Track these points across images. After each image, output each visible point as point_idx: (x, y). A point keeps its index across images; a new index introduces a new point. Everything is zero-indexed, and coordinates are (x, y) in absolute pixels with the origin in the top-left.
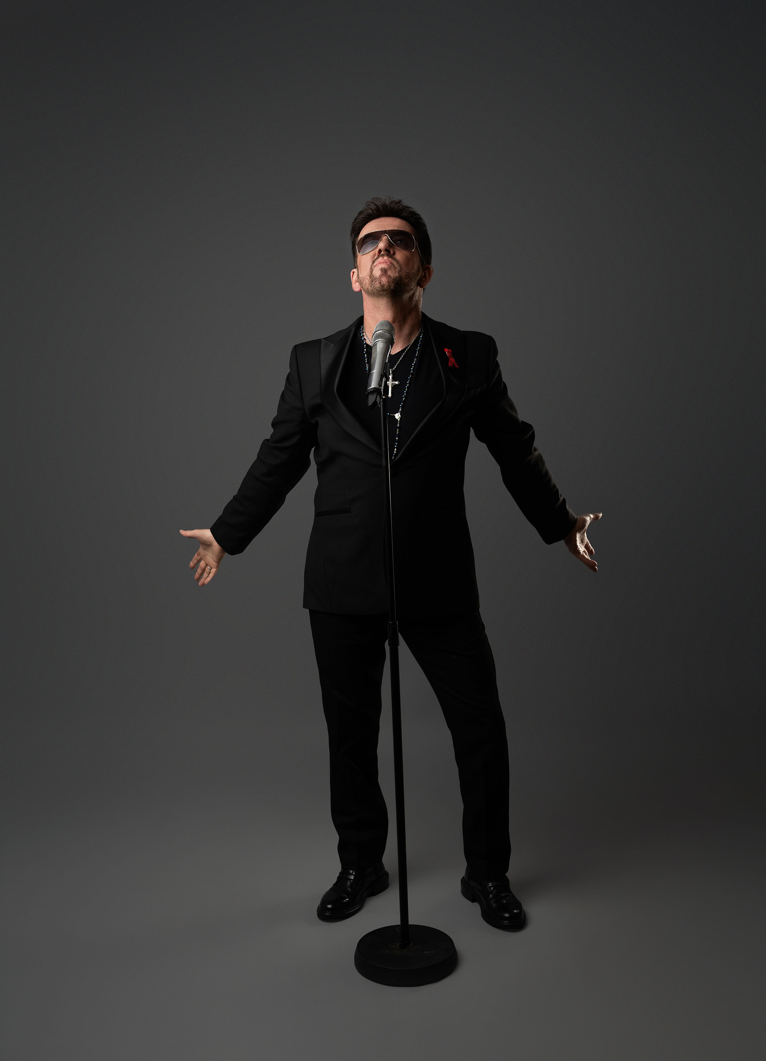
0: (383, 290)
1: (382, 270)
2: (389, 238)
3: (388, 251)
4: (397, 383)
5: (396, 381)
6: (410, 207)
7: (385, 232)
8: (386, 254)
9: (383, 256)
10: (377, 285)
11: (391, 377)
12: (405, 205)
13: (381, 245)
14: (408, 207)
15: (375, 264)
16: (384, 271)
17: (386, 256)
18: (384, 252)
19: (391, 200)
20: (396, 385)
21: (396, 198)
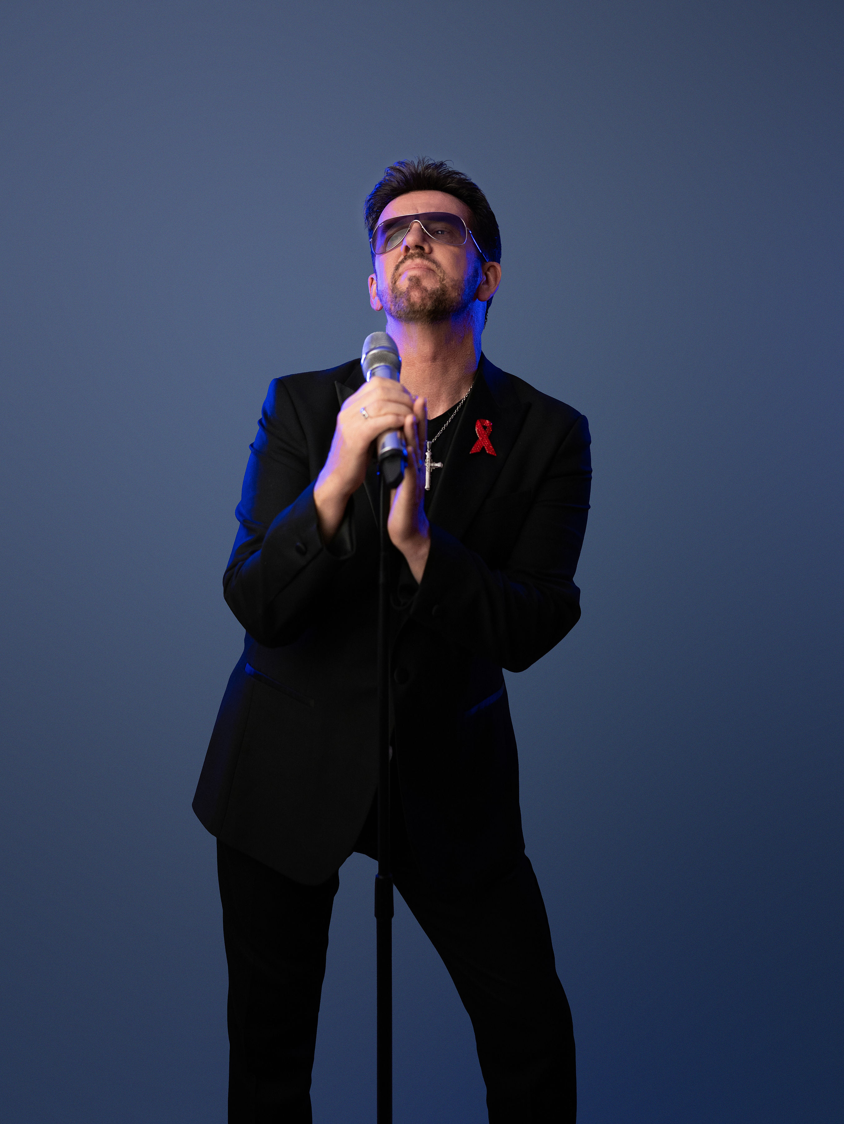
0: (414, 312)
1: (410, 279)
2: (423, 227)
3: (421, 249)
4: (439, 465)
5: (437, 462)
6: (462, 174)
7: (417, 217)
8: (418, 253)
9: (412, 257)
10: (404, 304)
11: (428, 454)
12: (450, 169)
13: (411, 239)
14: (458, 173)
15: (401, 269)
16: (416, 282)
17: (418, 257)
18: (413, 250)
19: (426, 164)
20: (438, 469)
21: (437, 159)
